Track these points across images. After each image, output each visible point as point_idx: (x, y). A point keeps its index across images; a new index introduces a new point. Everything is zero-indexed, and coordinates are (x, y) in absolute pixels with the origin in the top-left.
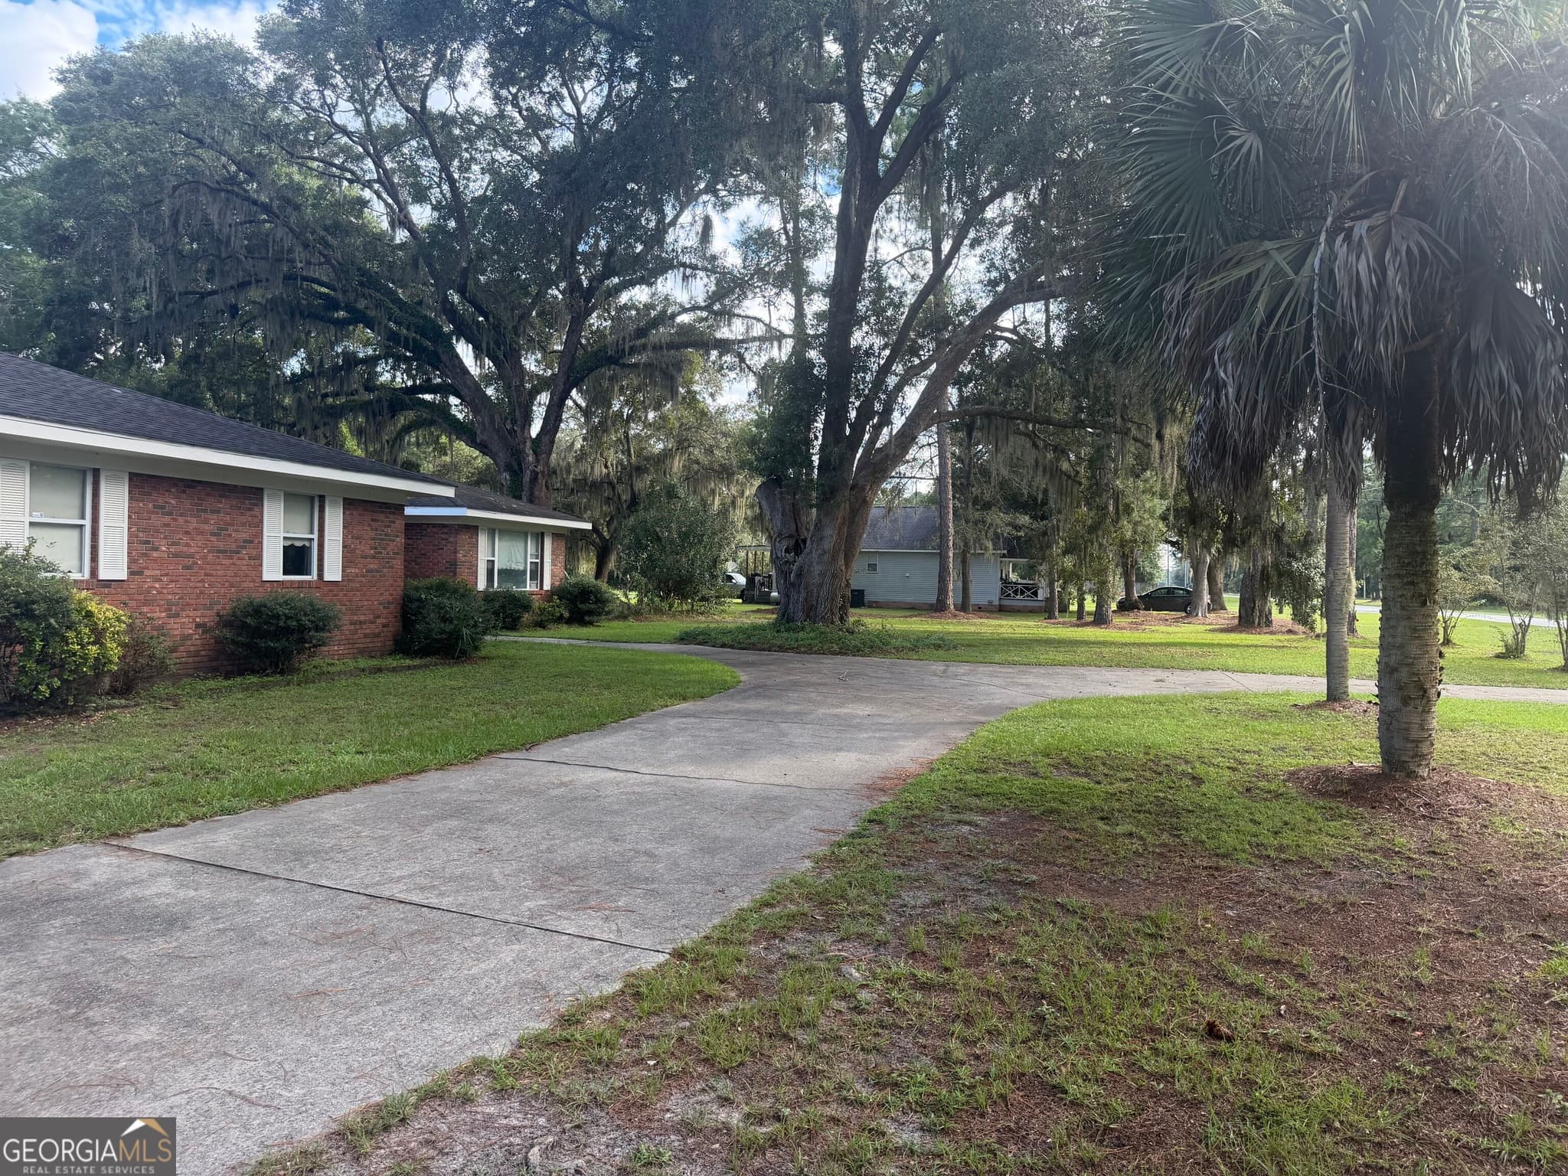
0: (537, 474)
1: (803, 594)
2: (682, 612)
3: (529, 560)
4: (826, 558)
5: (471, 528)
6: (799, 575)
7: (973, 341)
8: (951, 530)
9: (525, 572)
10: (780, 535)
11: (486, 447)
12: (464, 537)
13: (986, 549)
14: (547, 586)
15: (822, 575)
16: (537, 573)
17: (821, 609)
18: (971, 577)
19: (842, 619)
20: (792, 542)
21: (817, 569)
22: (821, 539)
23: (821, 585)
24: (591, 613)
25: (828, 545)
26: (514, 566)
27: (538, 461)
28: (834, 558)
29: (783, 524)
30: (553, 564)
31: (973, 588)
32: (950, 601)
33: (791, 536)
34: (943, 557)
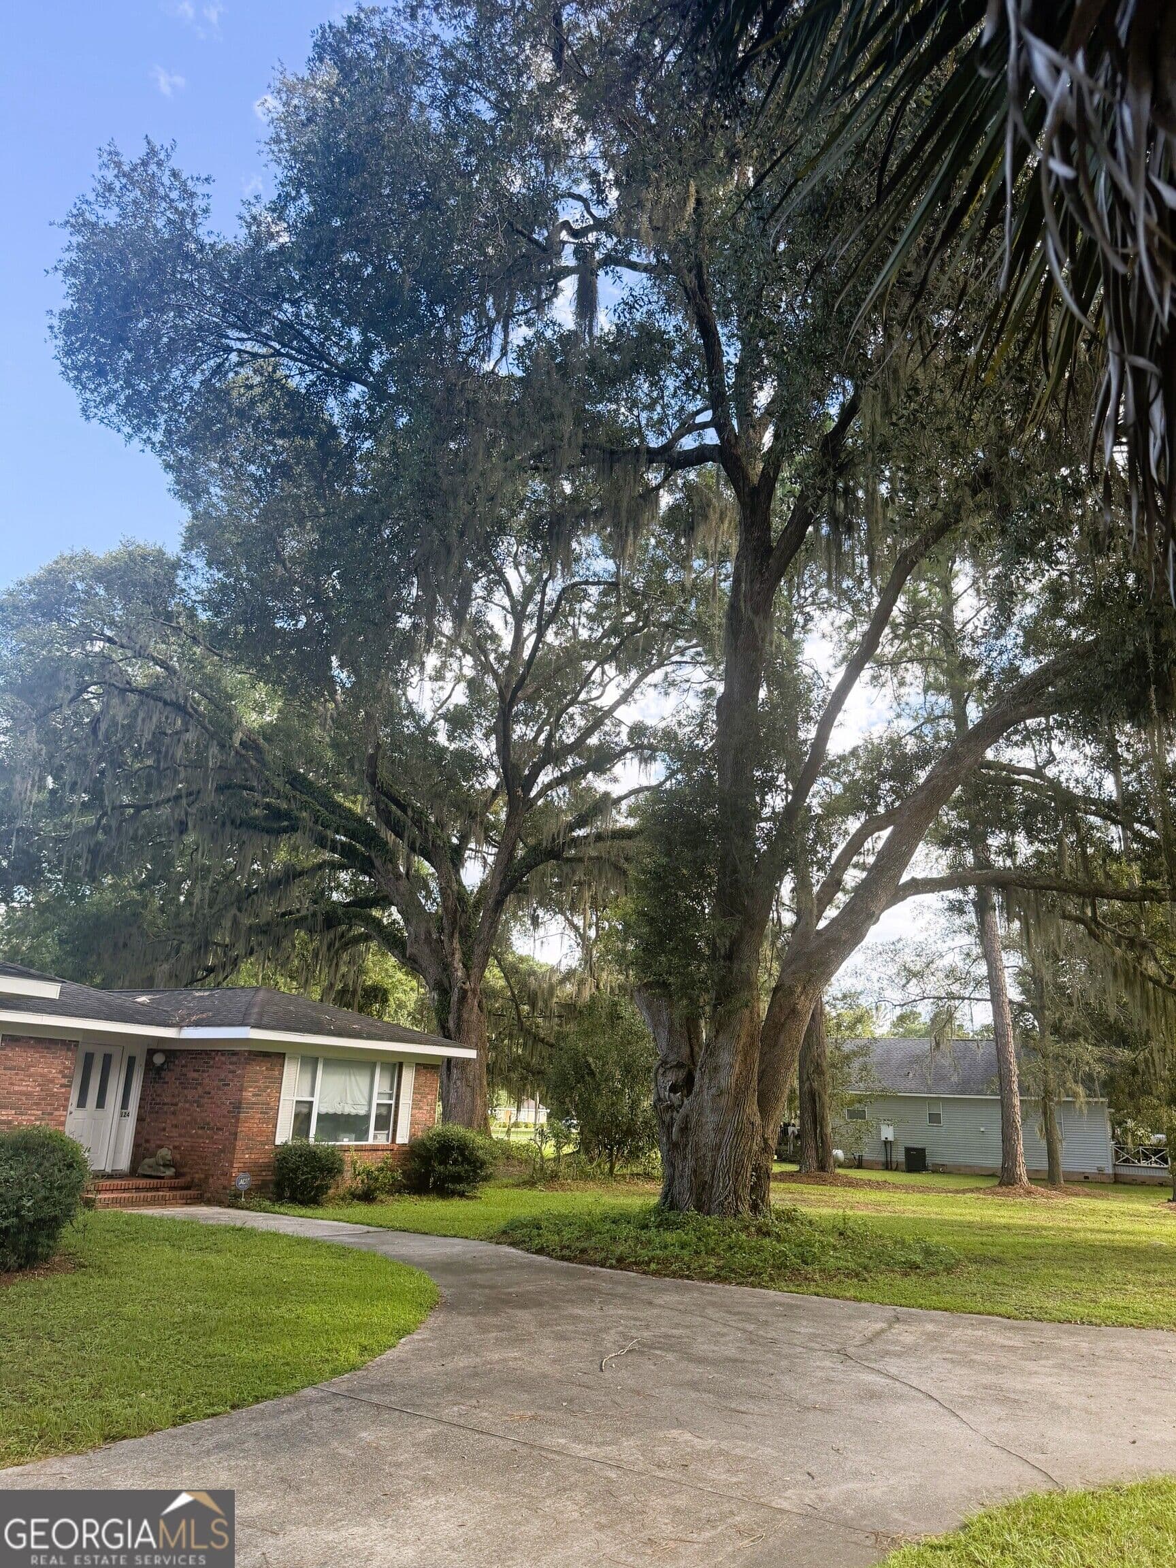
0: (465, 992)
1: (691, 1163)
2: (623, 1176)
3: (375, 1101)
4: (723, 1101)
5: (274, 1057)
6: (684, 1130)
7: (956, 773)
8: (1014, 1068)
9: (367, 1117)
10: (664, 1063)
11: (415, 961)
12: (259, 1069)
13: (1075, 1095)
14: (403, 1138)
15: (719, 1130)
16: (386, 1120)
17: (721, 1188)
18: (1058, 1133)
19: (755, 1207)
20: (682, 1074)
21: (710, 1120)
22: (716, 1069)
23: (718, 1148)
24: (458, 1179)
25: (727, 1080)
26: (349, 1109)
27: (468, 977)
28: (738, 1102)
29: (670, 1046)
30: (416, 1105)
31: (1062, 1149)
32: (1022, 1170)
33: (680, 1066)
34: (1005, 1106)
